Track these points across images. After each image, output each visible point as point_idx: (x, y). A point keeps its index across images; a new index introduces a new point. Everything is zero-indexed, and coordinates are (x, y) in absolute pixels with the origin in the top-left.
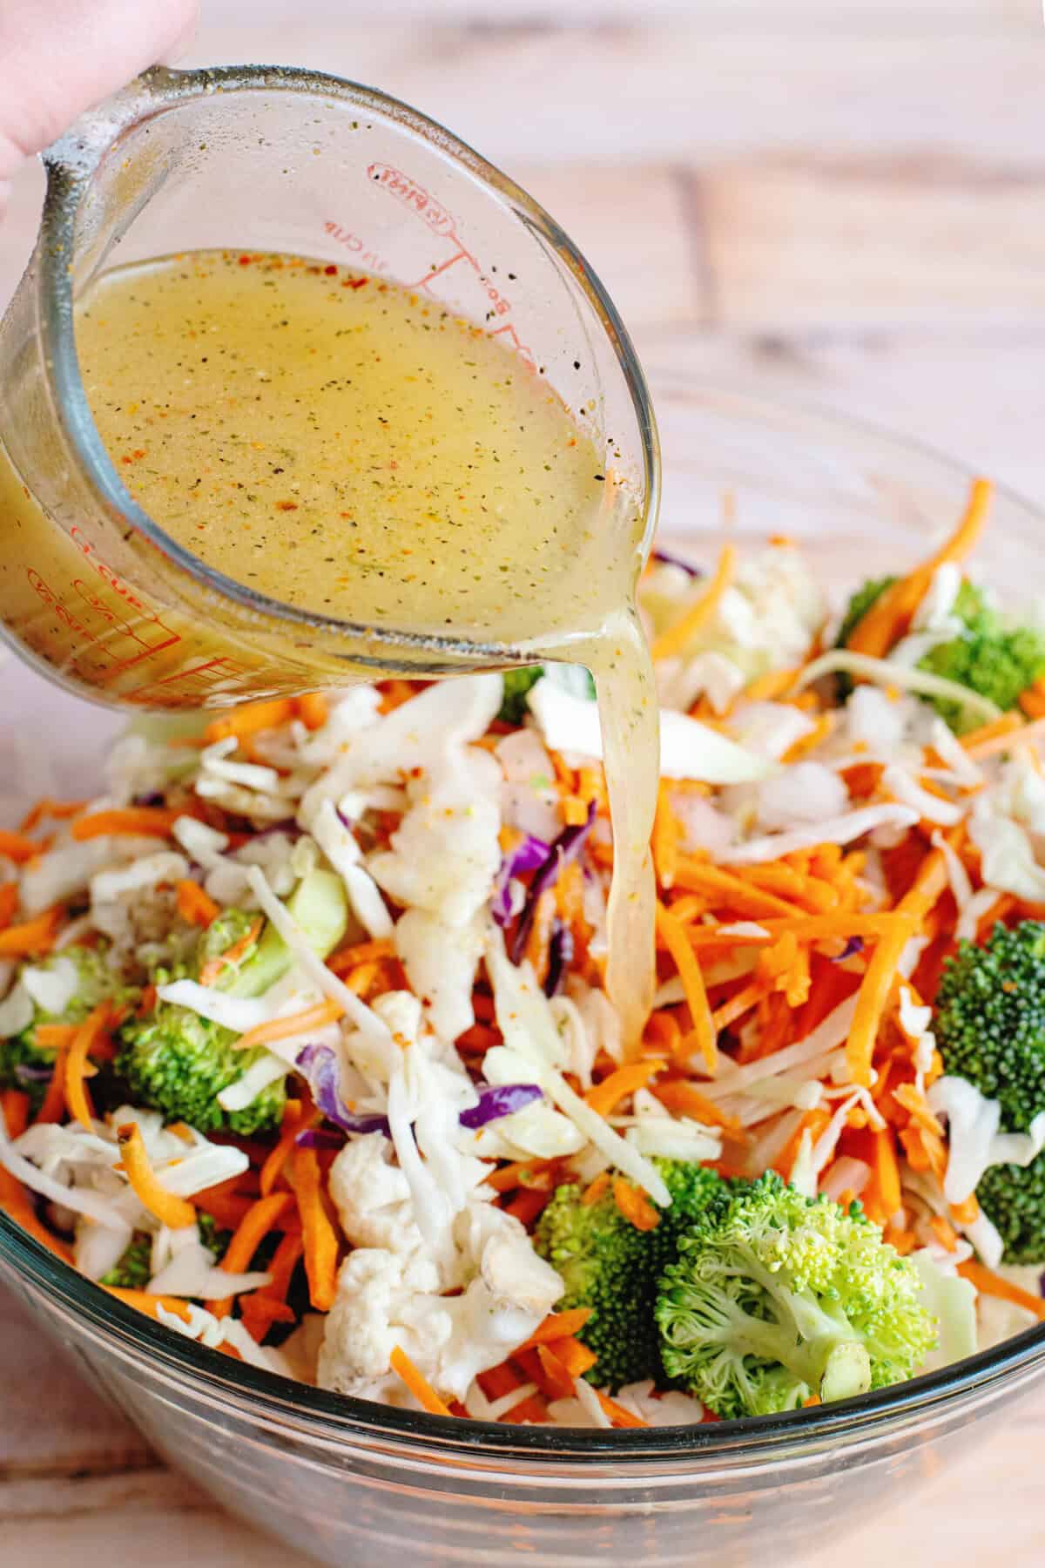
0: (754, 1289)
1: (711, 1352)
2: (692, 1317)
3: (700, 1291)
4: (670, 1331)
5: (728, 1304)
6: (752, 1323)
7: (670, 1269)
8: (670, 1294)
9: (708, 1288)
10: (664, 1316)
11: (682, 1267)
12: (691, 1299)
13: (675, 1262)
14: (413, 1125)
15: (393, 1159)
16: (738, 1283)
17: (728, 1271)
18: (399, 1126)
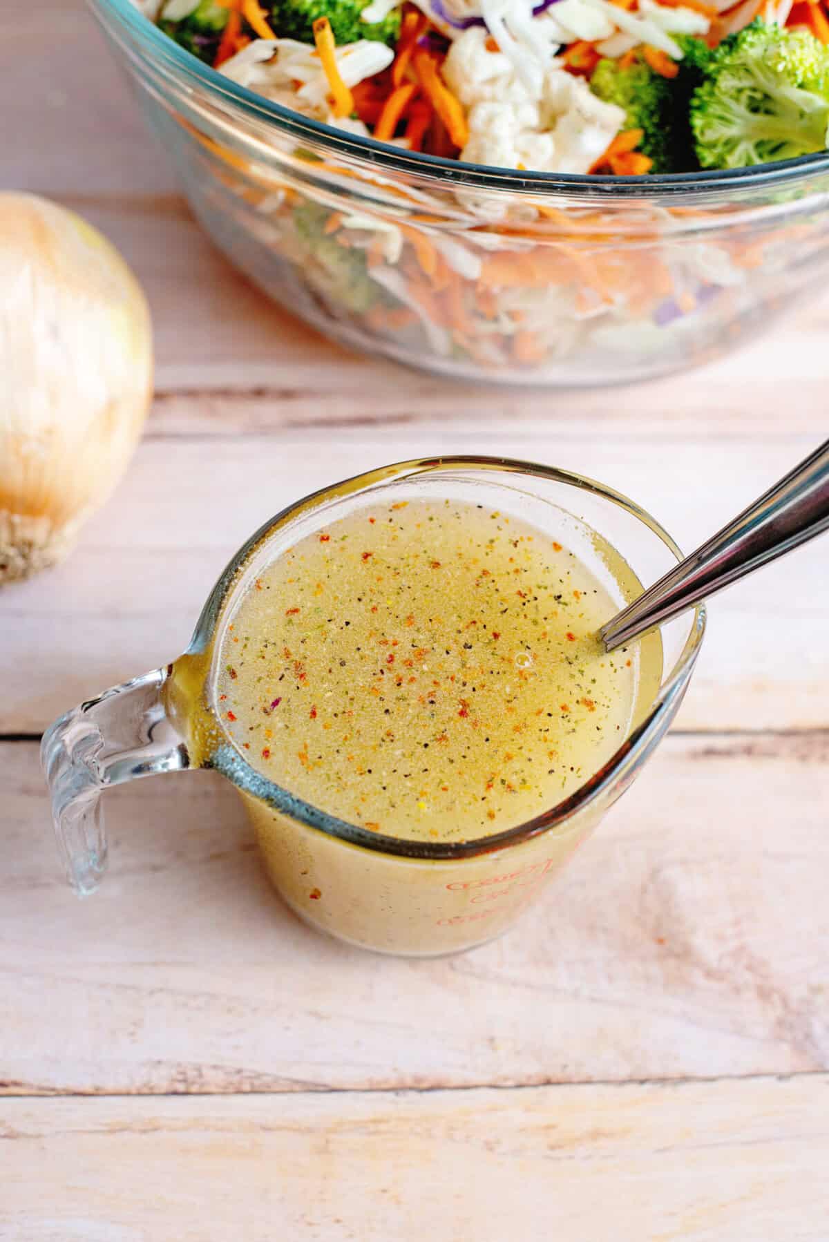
0: (758, 96)
1: (731, 144)
2: (716, 122)
3: (720, 103)
4: (702, 133)
5: (741, 109)
6: (760, 118)
7: (699, 91)
8: (699, 108)
9: (725, 99)
10: (698, 121)
11: (707, 86)
12: (714, 109)
13: (700, 85)
14: (503, 20)
15: (492, 47)
16: (748, 93)
17: (739, 84)
18: (493, 21)
